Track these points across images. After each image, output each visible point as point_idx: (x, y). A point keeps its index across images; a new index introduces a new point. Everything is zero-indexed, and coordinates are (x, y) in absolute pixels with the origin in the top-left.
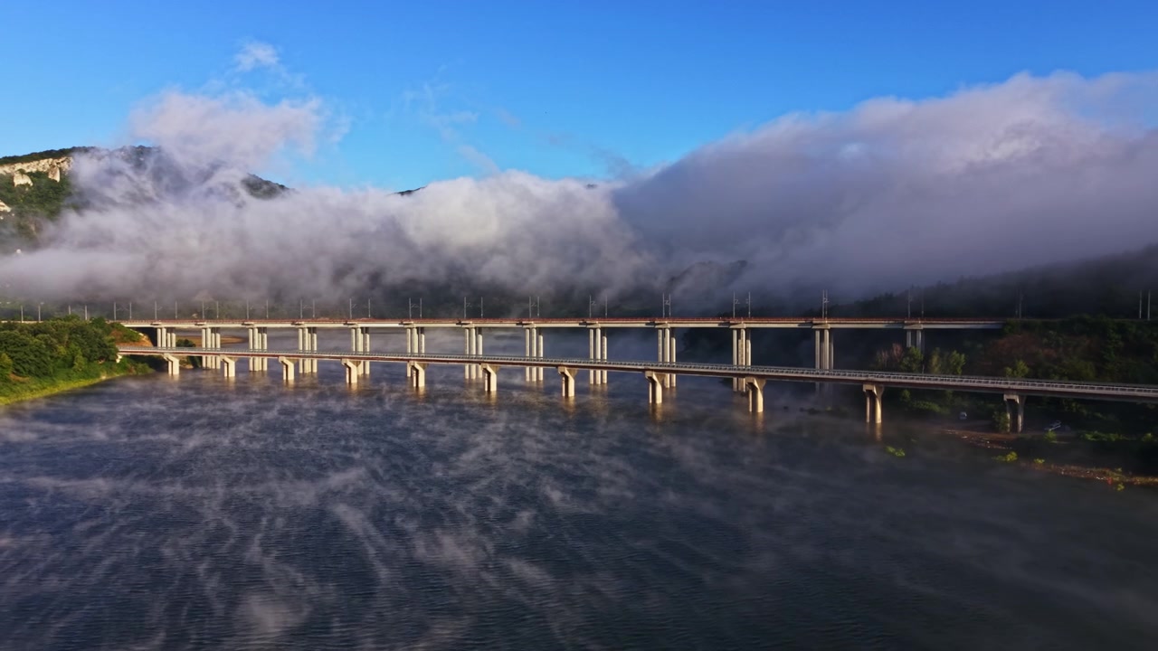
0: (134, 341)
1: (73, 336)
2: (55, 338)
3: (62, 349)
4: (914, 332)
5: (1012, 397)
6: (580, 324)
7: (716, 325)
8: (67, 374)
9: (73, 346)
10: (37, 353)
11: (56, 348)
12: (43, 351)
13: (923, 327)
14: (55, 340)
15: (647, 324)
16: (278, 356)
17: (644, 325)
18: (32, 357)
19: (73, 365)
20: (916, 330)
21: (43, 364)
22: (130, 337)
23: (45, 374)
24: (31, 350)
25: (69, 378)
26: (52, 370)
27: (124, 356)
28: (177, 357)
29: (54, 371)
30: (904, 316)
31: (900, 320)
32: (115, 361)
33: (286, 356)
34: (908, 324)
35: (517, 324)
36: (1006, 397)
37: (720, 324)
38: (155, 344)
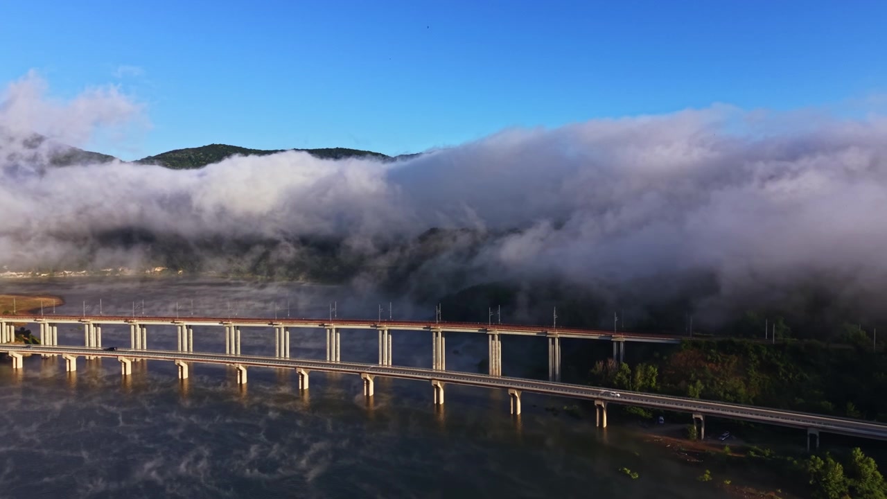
4: (618, 343)
5: (698, 416)
6: (371, 326)
7: (477, 331)
13: (625, 340)
15: (424, 328)
16: (117, 356)
17: (422, 329)
20: (619, 342)
28: (21, 354)
30: (612, 330)
31: (609, 334)
33: (125, 356)
34: (614, 338)
35: (320, 325)
36: (694, 416)
37: (479, 330)
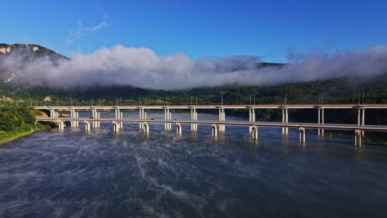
0: (40, 115)
1: (19, 112)
2: (13, 113)
3: (16, 118)
8: (19, 129)
9: (19, 116)
10: (7, 120)
11: (13, 118)
12: (9, 119)
14: (13, 114)
18: (5, 122)
19: (20, 125)
21: (9, 125)
22: (39, 113)
23: (10, 129)
24: (5, 118)
25: (20, 131)
26: (13, 128)
27: (38, 121)
28: (62, 122)
29: (14, 128)
32: (34, 123)
38: (49, 116)
